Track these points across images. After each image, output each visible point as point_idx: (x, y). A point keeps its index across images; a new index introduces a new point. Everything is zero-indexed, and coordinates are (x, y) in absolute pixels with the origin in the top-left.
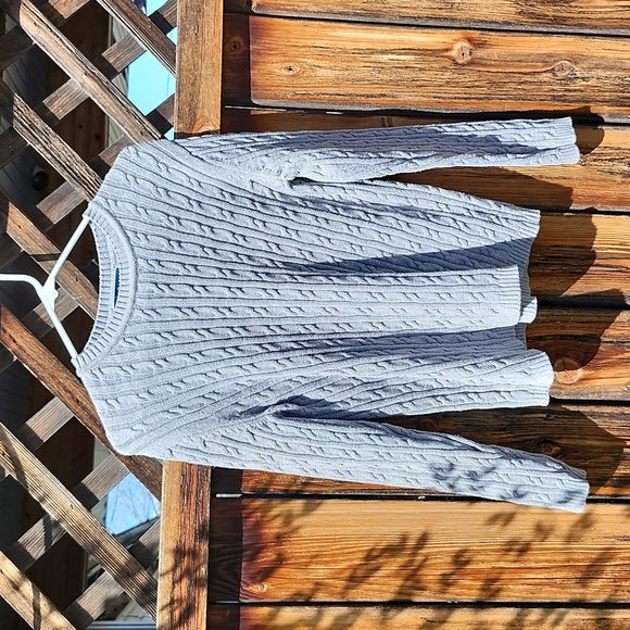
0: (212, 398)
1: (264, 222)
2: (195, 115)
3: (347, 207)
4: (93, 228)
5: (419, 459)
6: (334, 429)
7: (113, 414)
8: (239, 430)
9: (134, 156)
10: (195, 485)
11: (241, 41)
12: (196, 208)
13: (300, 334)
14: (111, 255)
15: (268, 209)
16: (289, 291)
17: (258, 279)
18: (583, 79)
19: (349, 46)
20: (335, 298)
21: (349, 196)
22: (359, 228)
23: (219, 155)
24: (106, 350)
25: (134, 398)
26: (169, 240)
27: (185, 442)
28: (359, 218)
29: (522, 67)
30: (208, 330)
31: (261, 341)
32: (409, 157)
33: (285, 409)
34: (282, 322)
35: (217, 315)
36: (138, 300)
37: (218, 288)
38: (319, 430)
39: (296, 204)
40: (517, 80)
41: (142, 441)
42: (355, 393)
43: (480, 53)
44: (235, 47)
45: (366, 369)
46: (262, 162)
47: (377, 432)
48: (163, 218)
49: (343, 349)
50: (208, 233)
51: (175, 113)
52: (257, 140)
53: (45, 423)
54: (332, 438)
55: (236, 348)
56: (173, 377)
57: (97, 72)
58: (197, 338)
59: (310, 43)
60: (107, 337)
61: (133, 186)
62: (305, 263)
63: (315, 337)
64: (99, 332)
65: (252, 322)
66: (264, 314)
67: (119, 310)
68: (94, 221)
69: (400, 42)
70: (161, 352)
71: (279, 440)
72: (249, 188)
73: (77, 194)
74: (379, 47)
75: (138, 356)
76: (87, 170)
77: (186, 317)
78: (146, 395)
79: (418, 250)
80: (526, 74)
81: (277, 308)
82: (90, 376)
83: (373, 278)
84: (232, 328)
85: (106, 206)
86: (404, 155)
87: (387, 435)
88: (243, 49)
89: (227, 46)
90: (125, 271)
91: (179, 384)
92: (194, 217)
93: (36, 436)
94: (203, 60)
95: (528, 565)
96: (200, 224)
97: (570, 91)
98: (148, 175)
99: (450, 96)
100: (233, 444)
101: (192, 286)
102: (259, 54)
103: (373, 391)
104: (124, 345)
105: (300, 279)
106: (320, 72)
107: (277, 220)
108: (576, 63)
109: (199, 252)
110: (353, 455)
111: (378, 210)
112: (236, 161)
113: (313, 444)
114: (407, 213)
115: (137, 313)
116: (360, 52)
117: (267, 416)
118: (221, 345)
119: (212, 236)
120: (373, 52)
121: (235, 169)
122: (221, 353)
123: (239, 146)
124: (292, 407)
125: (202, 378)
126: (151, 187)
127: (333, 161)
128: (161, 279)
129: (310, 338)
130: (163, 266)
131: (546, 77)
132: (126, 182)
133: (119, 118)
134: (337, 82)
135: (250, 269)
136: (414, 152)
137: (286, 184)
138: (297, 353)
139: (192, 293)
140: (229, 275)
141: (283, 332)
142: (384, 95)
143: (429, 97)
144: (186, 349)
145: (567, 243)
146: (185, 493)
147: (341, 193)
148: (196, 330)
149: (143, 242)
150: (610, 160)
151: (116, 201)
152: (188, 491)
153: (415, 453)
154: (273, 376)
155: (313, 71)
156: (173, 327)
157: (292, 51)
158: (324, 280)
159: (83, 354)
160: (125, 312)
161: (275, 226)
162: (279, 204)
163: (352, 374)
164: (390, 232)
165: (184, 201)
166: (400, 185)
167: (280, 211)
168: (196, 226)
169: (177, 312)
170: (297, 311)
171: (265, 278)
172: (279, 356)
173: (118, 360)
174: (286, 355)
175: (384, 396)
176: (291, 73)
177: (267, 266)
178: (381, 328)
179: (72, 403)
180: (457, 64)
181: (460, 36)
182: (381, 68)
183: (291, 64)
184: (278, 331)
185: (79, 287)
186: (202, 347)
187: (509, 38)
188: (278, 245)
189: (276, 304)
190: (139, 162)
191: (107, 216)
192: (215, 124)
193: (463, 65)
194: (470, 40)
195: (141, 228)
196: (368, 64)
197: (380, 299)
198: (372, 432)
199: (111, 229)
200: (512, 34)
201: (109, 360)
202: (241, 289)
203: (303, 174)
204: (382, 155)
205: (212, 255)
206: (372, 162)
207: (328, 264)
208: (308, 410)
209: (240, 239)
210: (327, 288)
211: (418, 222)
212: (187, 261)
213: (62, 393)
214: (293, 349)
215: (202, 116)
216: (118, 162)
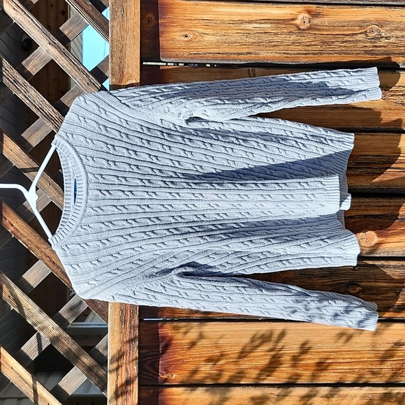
0: (139, 263)
1: (170, 147)
2: (123, 72)
3: (225, 134)
4: (58, 152)
5: (270, 301)
6: (216, 284)
7: (76, 274)
8: (156, 284)
9: (83, 104)
10: (129, 316)
11: (153, 17)
12: (125, 139)
13: (194, 222)
14: (71, 170)
15: (172, 138)
16: (186, 194)
17: (166, 186)
18: (386, 38)
19: (226, 18)
20: (216, 198)
21: (226, 127)
22: (232, 149)
23: (139, 103)
24: (70, 233)
25: (89, 264)
26: (108, 161)
27: (122, 292)
28: (233, 143)
29: (344, 30)
30: (134, 220)
31: (168, 227)
32: (266, 102)
33: (184, 271)
34: (182, 214)
35: (140, 210)
36: (89, 201)
37: (140, 193)
38: (207, 285)
39: (191, 134)
40: (341, 40)
41: (95, 291)
42: (229, 260)
43: (316, 21)
44: (149, 21)
45: (236, 245)
46: (168, 107)
47: (243, 285)
48: (103, 145)
49: (222, 232)
50: (133, 155)
52: (164, 90)
53: (34, 276)
54: (215, 289)
55: (153, 232)
56: (113, 251)
57: (57, 42)
58: (127, 225)
59: (199, 17)
60: (70, 225)
61: (83, 124)
62: (197, 173)
63: (204, 224)
64: (65, 220)
65: (163, 214)
66: (170, 209)
67: (77, 208)
68: (59, 148)
69: (261, 14)
70: (105, 235)
71: (181, 291)
72: (159, 124)
73: (46, 127)
74: (247, 19)
75: (90, 237)
76: (53, 111)
77: (120, 212)
78: (96, 262)
79: (271, 162)
80: (347, 35)
81: (179, 205)
82: (61, 250)
83: (241, 184)
84: (150, 218)
85: (66, 138)
86: (262, 100)
87: (250, 287)
88: (154, 22)
89: (144, 21)
90: (80, 182)
91: (117, 255)
92: (124, 145)
93: (29, 284)
94: (127, 33)
95: (338, 361)
96: (128, 149)
97: (377, 47)
98: (93, 117)
99: (295, 52)
100: (152, 293)
101: (123, 191)
102: (165, 26)
103: (241, 257)
104: (81, 230)
105: (193, 186)
106: (207, 38)
107: (179, 146)
108: (382, 27)
109: (128, 168)
110: (228, 299)
111: (244, 137)
112: (150, 107)
113: (202, 294)
114: (264, 137)
115: (89, 210)
116: (234, 22)
117: (173, 275)
118: (143, 229)
119: (136, 157)
120: (242, 22)
121: (150, 112)
122: (143, 235)
123: (153, 96)
124: (189, 270)
125: (132, 251)
126: (95, 125)
127: (215, 107)
128: (104, 187)
129: (200, 224)
130: (104, 179)
131: (361, 37)
132: (78, 121)
133: (73, 74)
134: (218, 45)
135: (160, 179)
136: (269, 98)
137: (184, 122)
138: (192, 235)
139: (124, 196)
140: (147, 184)
141: (183, 221)
142: (250, 53)
143: (280, 53)
144: (121, 233)
145: (371, 153)
146: (123, 321)
147: (221, 126)
148: (127, 220)
149: (91, 163)
150: (402, 95)
151: (72, 135)
152: (125, 320)
153: (267, 298)
154: (177, 250)
155: (202, 37)
156: (112, 218)
157: (187, 24)
158: (210, 187)
159: (55, 236)
160: (81, 209)
161: (177, 150)
162: (180, 134)
163: (226, 248)
164: (253, 151)
165: (117, 134)
166: (260, 119)
167: (180, 139)
168: (125, 151)
169: (114, 209)
170: (192, 206)
171: (171, 185)
172: (179, 237)
173: (78, 240)
174: (185, 236)
175: (248, 261)
176: (187, 39)
177: (172, 177)
178: (247, 216)
179: (51, 264)
180: (300, 29)
181: (303, 9)
182: (248, 33)
183: (187, 33)
184: (180, 220)
185: (51, 189)
186: (131, 231)
187: (336, 9)
188: (179, 162)
189: (178, 202)
190: (87, 108)
191: (67, 145)
192: (136, 79)
193: (304, 30)
194: (309, 12)
195: (90, 153)
196: (239, 31)
197: (246, 198)
198: (240, 285)
199: (70, 153)
200: (338, 6)
201: (72, 240)
202: (155, 193)
203: (195, 115)
204: (248, 101)
205: (136, 170)
206: (241, 107)
207: (212, 173)
208: (199, 271)
209: (154, 158)
210: (211, 192)
211: (272, 144)
212: (120, 174)
213: (44, 258)
214: (189, 233)
215: (127, 73)
216: (73, 107)
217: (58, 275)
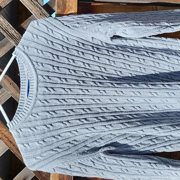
0: (74, 144)
1: (98, 57)
2: (65, 5)
3: (138, 49)
4: (17, 60)
5: (175, 175)
6: (134, 160)
7: (26, 151)
8: (87, 160)
9: (36, 26)
12: (66, 51)
13: (116, 112)
14: (26, 73)
15: (100, 51)
16: (111, 91)
17: (96, 85)
20: (133, 94)
21: (139, 44)
22: (144, 59)
23: (77, 25)
24: (23, 120)
25: (37, 144)
26: (53, 66)
27: (61, 166)
28: (144, 55)
30: (72, 110)
31: (97, 116)
32: (169, 25)
33: (109, 149)
34: (107, 106)
35: (76, 103)
36: (38, 95)
38: (126, 161)
39: (113, 48)
41: (40, 164)
42: (142, 141)
45: (149, 130)
46: (98, 28)
47: (154, 162)
48: (50, 55)
49: (137, 120)
50: (72, 63)
51: (56, 4)
52: (95, 17)
54: (132, 165)
55: (85, 119)
56: (54, 133)
58: (66, 114)
60: (23, 113)
61: (36, 40)
62: (118, 77)
63: (123, 114)
64: (20, 110)
65: (93, 106)
66: (98, 102)
67: (29, 100)
68: (17, 57)
70: (49, 121)
71: (106, 166)
72: (91, 41)
73: (11, 43)
75: (38, 123)
76: (15, 32)
77: (61, 104)
78: (42, 142)
79: (172, 70)
81: (105, 100)
82: (16, 133)
83: (152, 85)
84: (83, 109)
85: (23, 49)
86: (167, 24)
87: (159, 163)
90: (32, 81)
91: (58, 137)
92: (65, 55)
96: (68, 58)
98: (43, 35)
100: (84, 167)
101: (64, 89)
103: (151, 140)
104: (32, 117)
105: (116, 85)
107: (105, 56)
109: (67, 72)
110: (143, 173)
111: (153, 51)
112: (85, 28)
113: (123, 168)
114: (167, 52)
115: (38, 102)
117: (100, 153)
118: (78, 117)
119: (74, 64)
121: (85, 32)
122: (78, 121)
123: (87, 20)
124: (112, 148)
125: (69, 134)
126: (45, 41)
127: (133, 27)
128: (49, 85)
129: (120, 114)
130: (50, 79)
132: (33, 38)
133: (30, 7)
135: (92, 80)
136: (171, 22)
137: (109, 39)
138: (115, 122)
139: (64, 92)
140: (82, 84)
141: (108, 111)
144: (61, 120)
147: (135, 43)
148: (66, 110)
149: (41, 67)
151: (28, 47)
153: (173, 172)
154: (103, 133)
156: (55, 109)
158: (128, 86)
159: (12, 122)
160: (32, 101)
161: (103, 59)
162: (105, 48)
163: (141, 132)
164: (159, 61)
165: (60, 47)
166: (163, 39)
167: (106, 52)
168: (66, 60)
169: (57, 102)
170: (115, 101)
171: (99, 85)
172: (106, 124)
173: (29, 125)
174: (109, 123)
175: (157, 143)
177: (100, 79)
178: (155, 108)
179: (8, 143)
184: (105, 110)
185: (11, 88)
186: (69, 118)
188: (105, 68)
189: (104, 97)
190: (39, 28)
191: (24, 55)
192: (75, 9)
195: (40, 60)
197: (155, 95)
198: (152, 162)
199: (26, 61)
201: (25, 125)
202: (87, 90)
203: (118, 34)
204: (156, 24)
205: (73, 73)
206: (152, 28)
207: (129, 77)
208: (120, 150)
209: (87, 65)
210: (129, 90)
211: (173, 56)
212: (62, 76)
213: (4, 138)
214: (113, 120)
215: (69, 6)
216: (29, 28)
217: (14, 151)
